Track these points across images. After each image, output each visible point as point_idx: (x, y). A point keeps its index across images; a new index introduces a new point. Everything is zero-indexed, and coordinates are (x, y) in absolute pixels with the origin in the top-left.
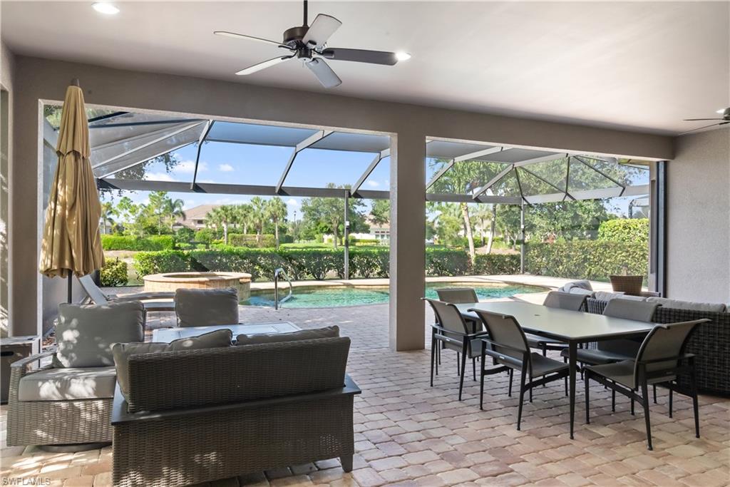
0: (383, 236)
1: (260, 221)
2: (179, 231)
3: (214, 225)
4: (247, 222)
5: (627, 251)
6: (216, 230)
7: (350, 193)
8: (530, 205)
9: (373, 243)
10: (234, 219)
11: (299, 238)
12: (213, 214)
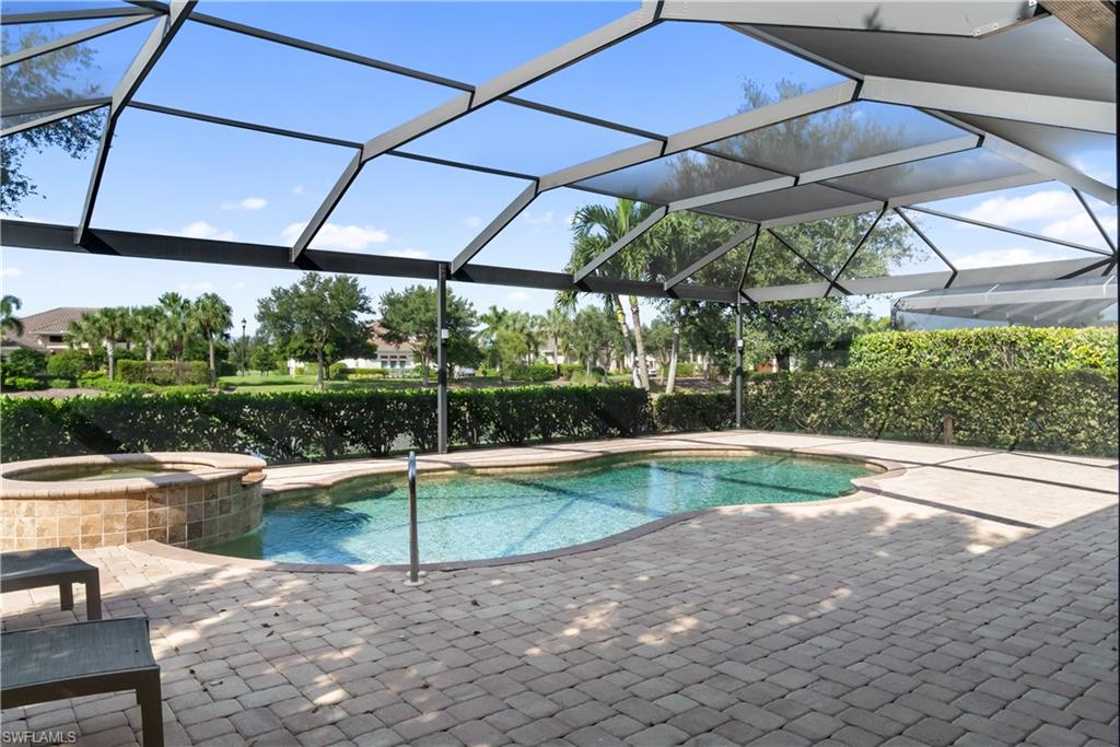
0: (393, 363)
1: (181, 337)
2: (12, 355)
3: (86, 346)
4: (153, 341)
5: (954, 386)
6: (90, 353)
7: (448, 271)
8: (754, 305)
9: (377, 375)
10: (128, 334)
11: (247, 366)
12: (84, 325)
